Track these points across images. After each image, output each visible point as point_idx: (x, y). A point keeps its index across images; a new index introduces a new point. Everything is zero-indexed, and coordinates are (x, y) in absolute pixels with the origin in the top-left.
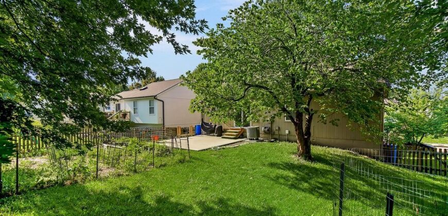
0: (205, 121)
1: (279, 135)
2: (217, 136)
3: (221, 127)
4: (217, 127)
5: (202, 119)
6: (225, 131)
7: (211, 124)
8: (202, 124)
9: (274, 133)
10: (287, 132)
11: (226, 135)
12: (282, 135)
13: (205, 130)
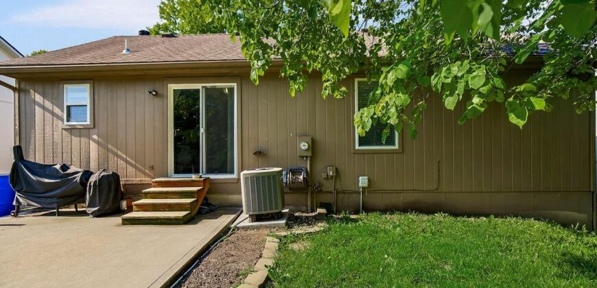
0: (37, 156)
1: (338, 193)
2: (98, 215)
3: (115, 177)
4: (93, 179)
5: (18, 151)
6: (135, 191)
7: (65, 167)
8: (15, 168)
9: (321, 185)
10: (363, 181)
11: (144, 208)
12: (344, 192)
13: (32, 192)
